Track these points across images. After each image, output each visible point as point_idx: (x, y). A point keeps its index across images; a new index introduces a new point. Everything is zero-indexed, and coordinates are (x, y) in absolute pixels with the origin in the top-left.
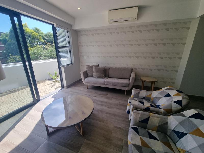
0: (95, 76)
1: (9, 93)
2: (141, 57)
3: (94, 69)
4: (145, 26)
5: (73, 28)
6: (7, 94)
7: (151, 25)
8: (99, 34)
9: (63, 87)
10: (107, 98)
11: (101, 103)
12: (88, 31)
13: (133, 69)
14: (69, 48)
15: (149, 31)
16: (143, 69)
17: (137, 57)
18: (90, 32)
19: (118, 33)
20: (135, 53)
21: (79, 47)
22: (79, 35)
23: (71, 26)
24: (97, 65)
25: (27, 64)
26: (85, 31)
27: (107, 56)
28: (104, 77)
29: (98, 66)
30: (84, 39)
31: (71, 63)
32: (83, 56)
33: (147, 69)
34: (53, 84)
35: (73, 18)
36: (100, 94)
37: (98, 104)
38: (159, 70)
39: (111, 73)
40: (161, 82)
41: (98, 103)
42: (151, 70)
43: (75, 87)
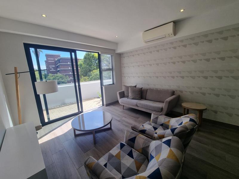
0: (130, 97)
1: (70, 105)
2: (188, 77)
3: (129, 89)
4: (191, 39)
5: (116, 53)
6: (68, 105)
7: (199, 37)
8: (139, 55)
9: (103, 105)
10: (136, 121)
11: (127, 124)
12: (129, 52)
13: (175, 92)
14: (112, 69)
15: (196, 44)
16: (192, 93)
17: (183, 77)
18: (131, 53)
19: (158, 51)
20: (180, 72)
21: (122, 68)
22: (122, 57)
23: (114, 50)
24: (134, 85)
25: (77, 84)
26: (127, 53)
27: (147, 77)
28: (140, 98)
29: (136, 86)
30: (126, 61)
31: (113, 84)
32: (125, 77)
33: (198, 93)
34: (99, 102)
35: (116, 44)
36: (132, 116)
37: (124, 125)
38: (218, 95)
39: (149, 95)
40: (223, 113)
41: (124, 123)
42: (204, 94)
43: (114, 106)
